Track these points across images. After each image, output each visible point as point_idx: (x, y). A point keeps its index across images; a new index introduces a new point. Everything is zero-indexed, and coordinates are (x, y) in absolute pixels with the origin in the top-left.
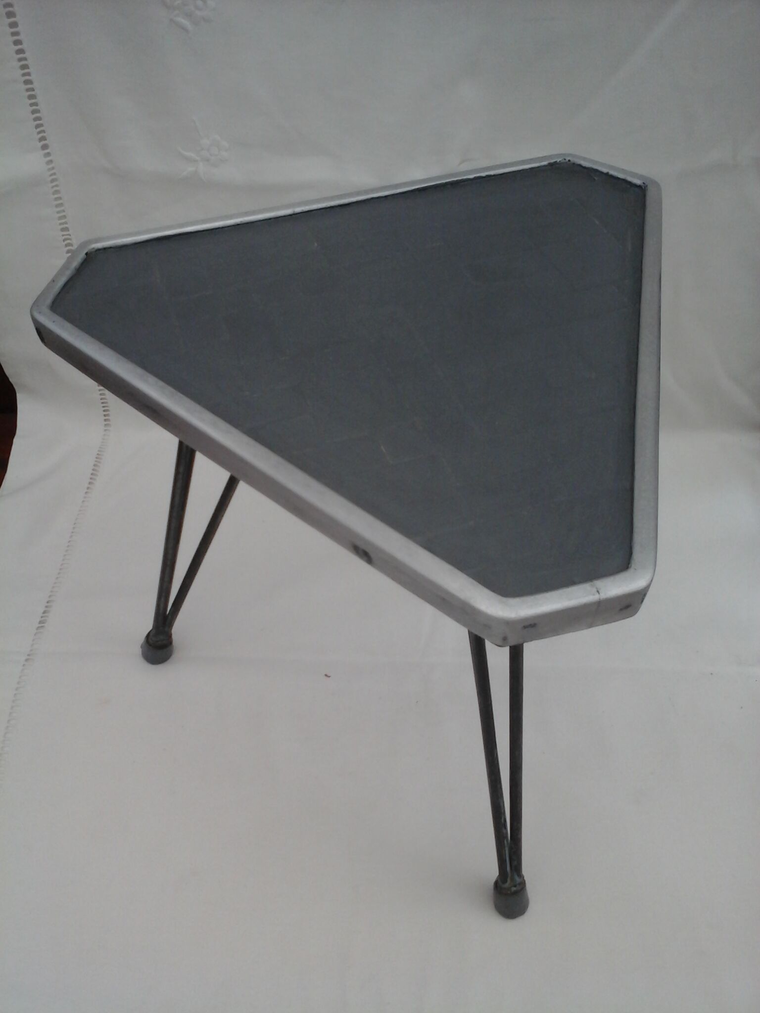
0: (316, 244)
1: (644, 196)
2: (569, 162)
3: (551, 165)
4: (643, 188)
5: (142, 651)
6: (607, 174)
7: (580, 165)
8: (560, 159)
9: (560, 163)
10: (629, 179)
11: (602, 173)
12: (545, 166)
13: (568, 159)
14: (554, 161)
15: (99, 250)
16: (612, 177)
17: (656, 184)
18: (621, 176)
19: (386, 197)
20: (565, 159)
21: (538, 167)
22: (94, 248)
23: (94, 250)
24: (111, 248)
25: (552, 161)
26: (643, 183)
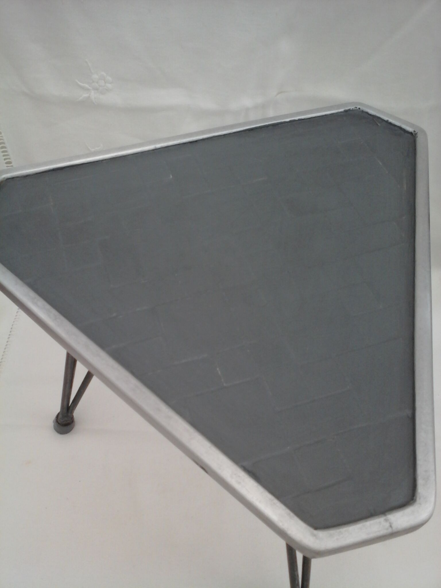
0: (171, 177)
1: (415, 141)
2: (359, 110)
3: (346, 111)
4: (414, 135)
5: (54, 425)
6: (387, 122)
7: (367, 113)
8: (353, 108)
9: (353, 110)
10: (404, 126)
11: (383, 120)
12: (341, 112)
13: (358, 107)
14: (349, 108)
15: (8, 179)
16: (391, 124)
17: (423, 132)
18: (397, 123)
19: (224, 135)
20: (356, 107)
21: (337, 113)
22: (4, 178)
23: (5, 179)
24: (17, 177)
25: (347, 109)
26: (414, 131)
